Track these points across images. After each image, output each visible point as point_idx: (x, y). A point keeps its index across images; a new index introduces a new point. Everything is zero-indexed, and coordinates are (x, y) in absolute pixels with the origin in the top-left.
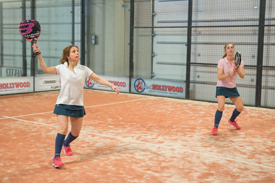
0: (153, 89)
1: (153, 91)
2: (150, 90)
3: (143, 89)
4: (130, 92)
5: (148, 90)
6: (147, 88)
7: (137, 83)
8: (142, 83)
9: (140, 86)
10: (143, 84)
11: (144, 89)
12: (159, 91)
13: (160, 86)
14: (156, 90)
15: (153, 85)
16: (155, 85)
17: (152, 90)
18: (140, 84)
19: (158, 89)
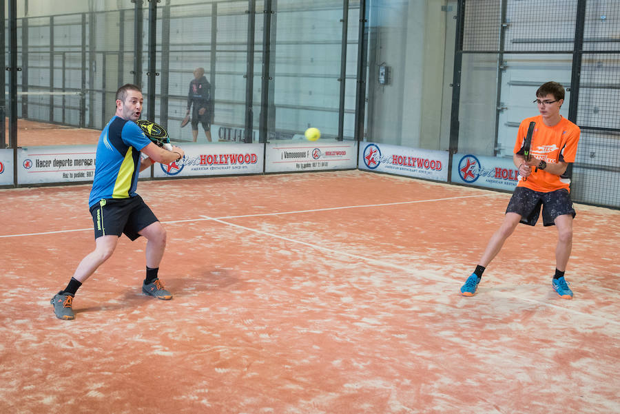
0: (496, 176)
1: (496, 182)
2: (490, 178)
3: (476, 176)
4: (450, 181)
5: (486, 178)
6: (485, 174)
7: (464, 164)
8: (473, 164)
9: (469, 169)
10: (477, 165)
11: (478, 175)
12: (508, 181)
13: (510, 171)
14: (503, 180)
15: (496, 169)
16: (500, 169)
17: (494, 179)
18: (471, 166)
19: (505, 178)
